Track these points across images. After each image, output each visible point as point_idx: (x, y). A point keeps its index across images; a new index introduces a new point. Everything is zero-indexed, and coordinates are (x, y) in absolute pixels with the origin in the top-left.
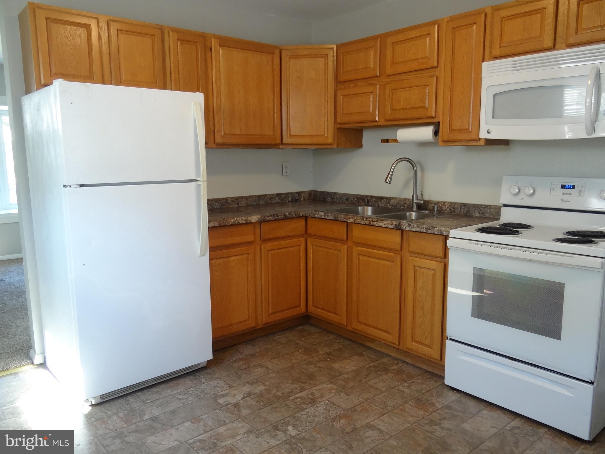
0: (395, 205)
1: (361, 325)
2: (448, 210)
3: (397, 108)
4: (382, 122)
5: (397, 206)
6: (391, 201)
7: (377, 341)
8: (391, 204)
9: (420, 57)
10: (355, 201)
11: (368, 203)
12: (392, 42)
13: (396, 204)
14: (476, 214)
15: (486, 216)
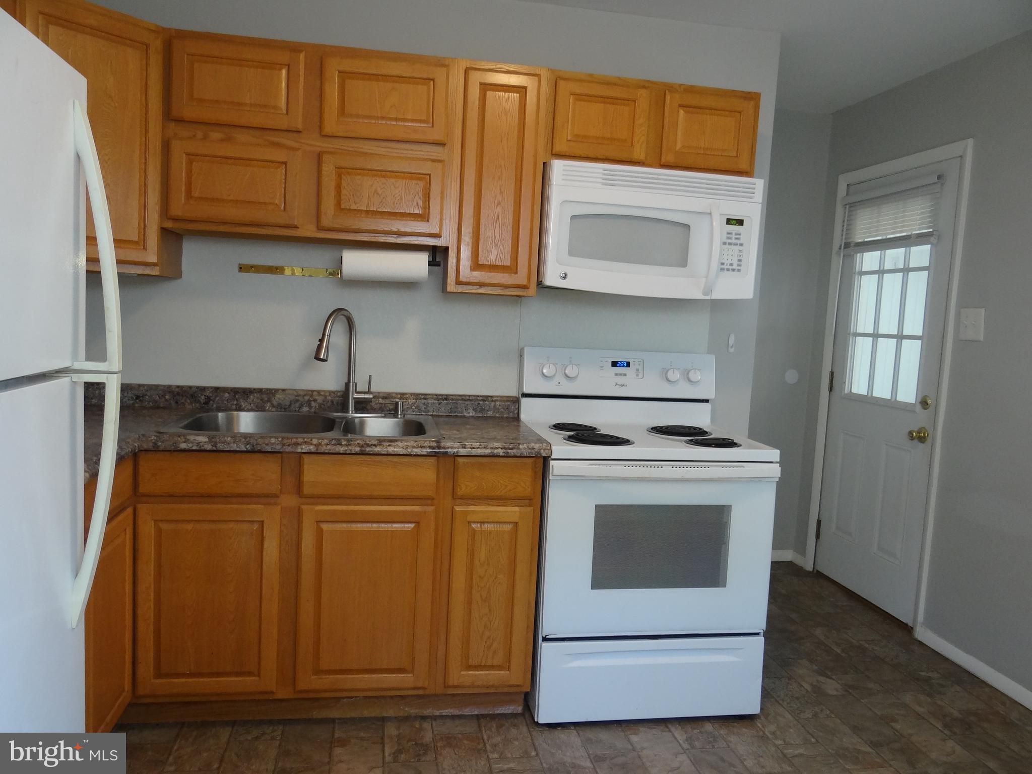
0: (285, 405)
1: (324, 677)
2: (413, 407)
3: (354, 207)
4: (309, 231)
5: (293, 406)
6: (275, 396)
7: (345, 700)
8: (275, 403)
9: (409, 117)
10: (166, 400)
11: (206, 403)
12: (339, 69)
13: (288, 403)
14: (469, 413)
15: (489, 415)
